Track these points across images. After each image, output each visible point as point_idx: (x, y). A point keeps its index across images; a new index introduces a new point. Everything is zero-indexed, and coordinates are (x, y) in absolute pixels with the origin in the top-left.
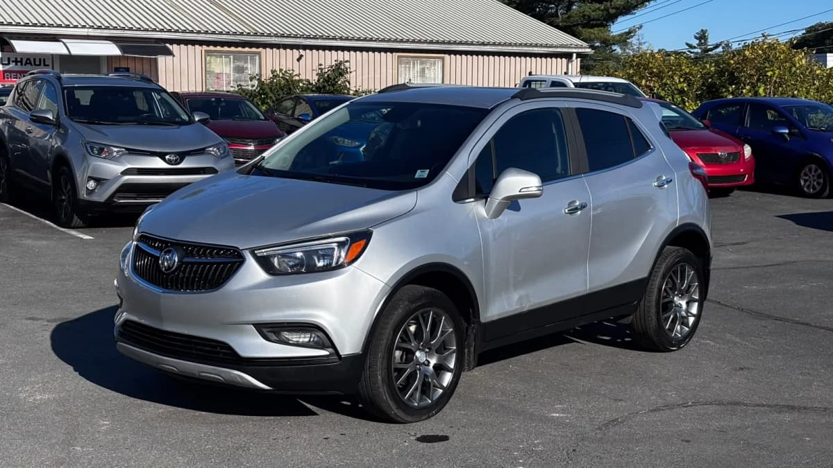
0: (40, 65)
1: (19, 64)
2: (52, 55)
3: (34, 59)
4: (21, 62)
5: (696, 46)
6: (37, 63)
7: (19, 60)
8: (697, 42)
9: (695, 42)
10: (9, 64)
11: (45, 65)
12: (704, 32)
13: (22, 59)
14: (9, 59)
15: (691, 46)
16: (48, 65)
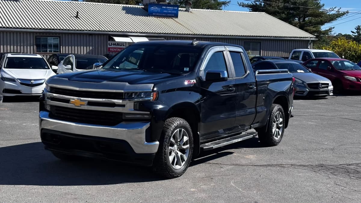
0: (122, 46)
1: (115, 45)
2: (126, 42)
3: (120, 44)
4: (116, 44)
5: (355, 32)
6: (121, 45)
7: (115, 44)
8: (356, 30)
9: (355, 31)
10: (111, 45)
11: (123, 46)
12: (359, 26)
13: (116, 43)
14: (112, 43)
15: (353, 32)
16: (124, 46)
